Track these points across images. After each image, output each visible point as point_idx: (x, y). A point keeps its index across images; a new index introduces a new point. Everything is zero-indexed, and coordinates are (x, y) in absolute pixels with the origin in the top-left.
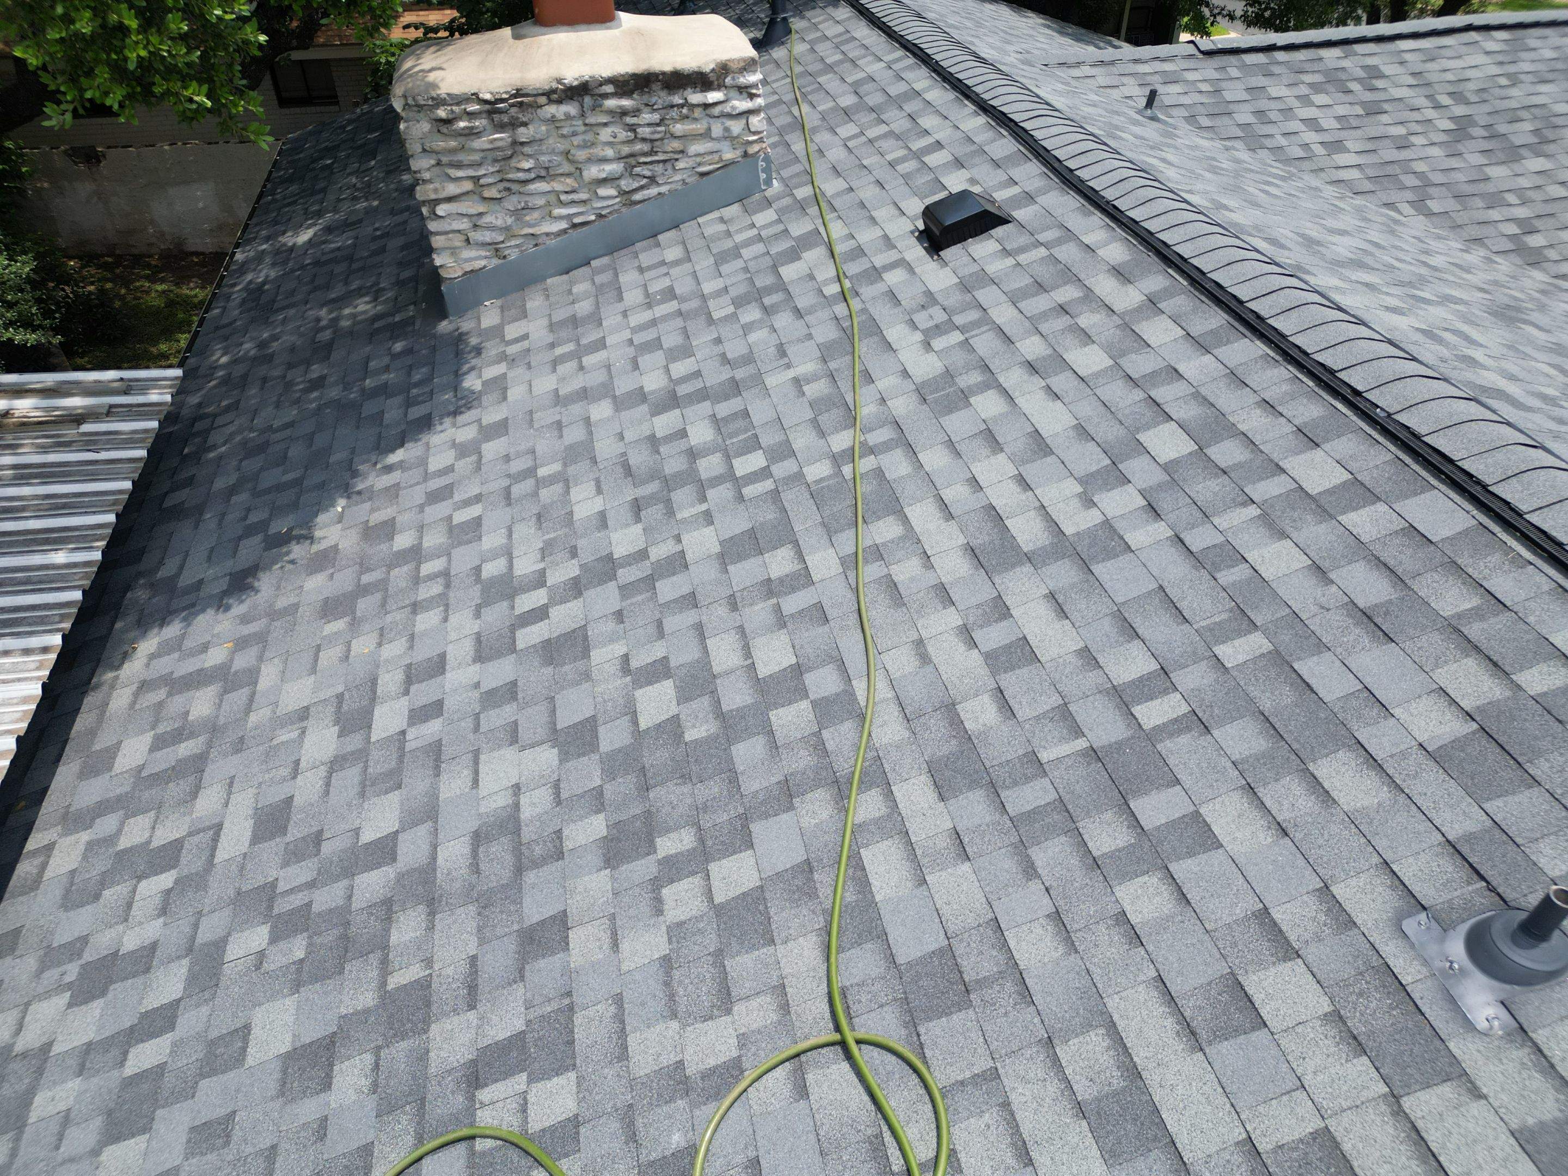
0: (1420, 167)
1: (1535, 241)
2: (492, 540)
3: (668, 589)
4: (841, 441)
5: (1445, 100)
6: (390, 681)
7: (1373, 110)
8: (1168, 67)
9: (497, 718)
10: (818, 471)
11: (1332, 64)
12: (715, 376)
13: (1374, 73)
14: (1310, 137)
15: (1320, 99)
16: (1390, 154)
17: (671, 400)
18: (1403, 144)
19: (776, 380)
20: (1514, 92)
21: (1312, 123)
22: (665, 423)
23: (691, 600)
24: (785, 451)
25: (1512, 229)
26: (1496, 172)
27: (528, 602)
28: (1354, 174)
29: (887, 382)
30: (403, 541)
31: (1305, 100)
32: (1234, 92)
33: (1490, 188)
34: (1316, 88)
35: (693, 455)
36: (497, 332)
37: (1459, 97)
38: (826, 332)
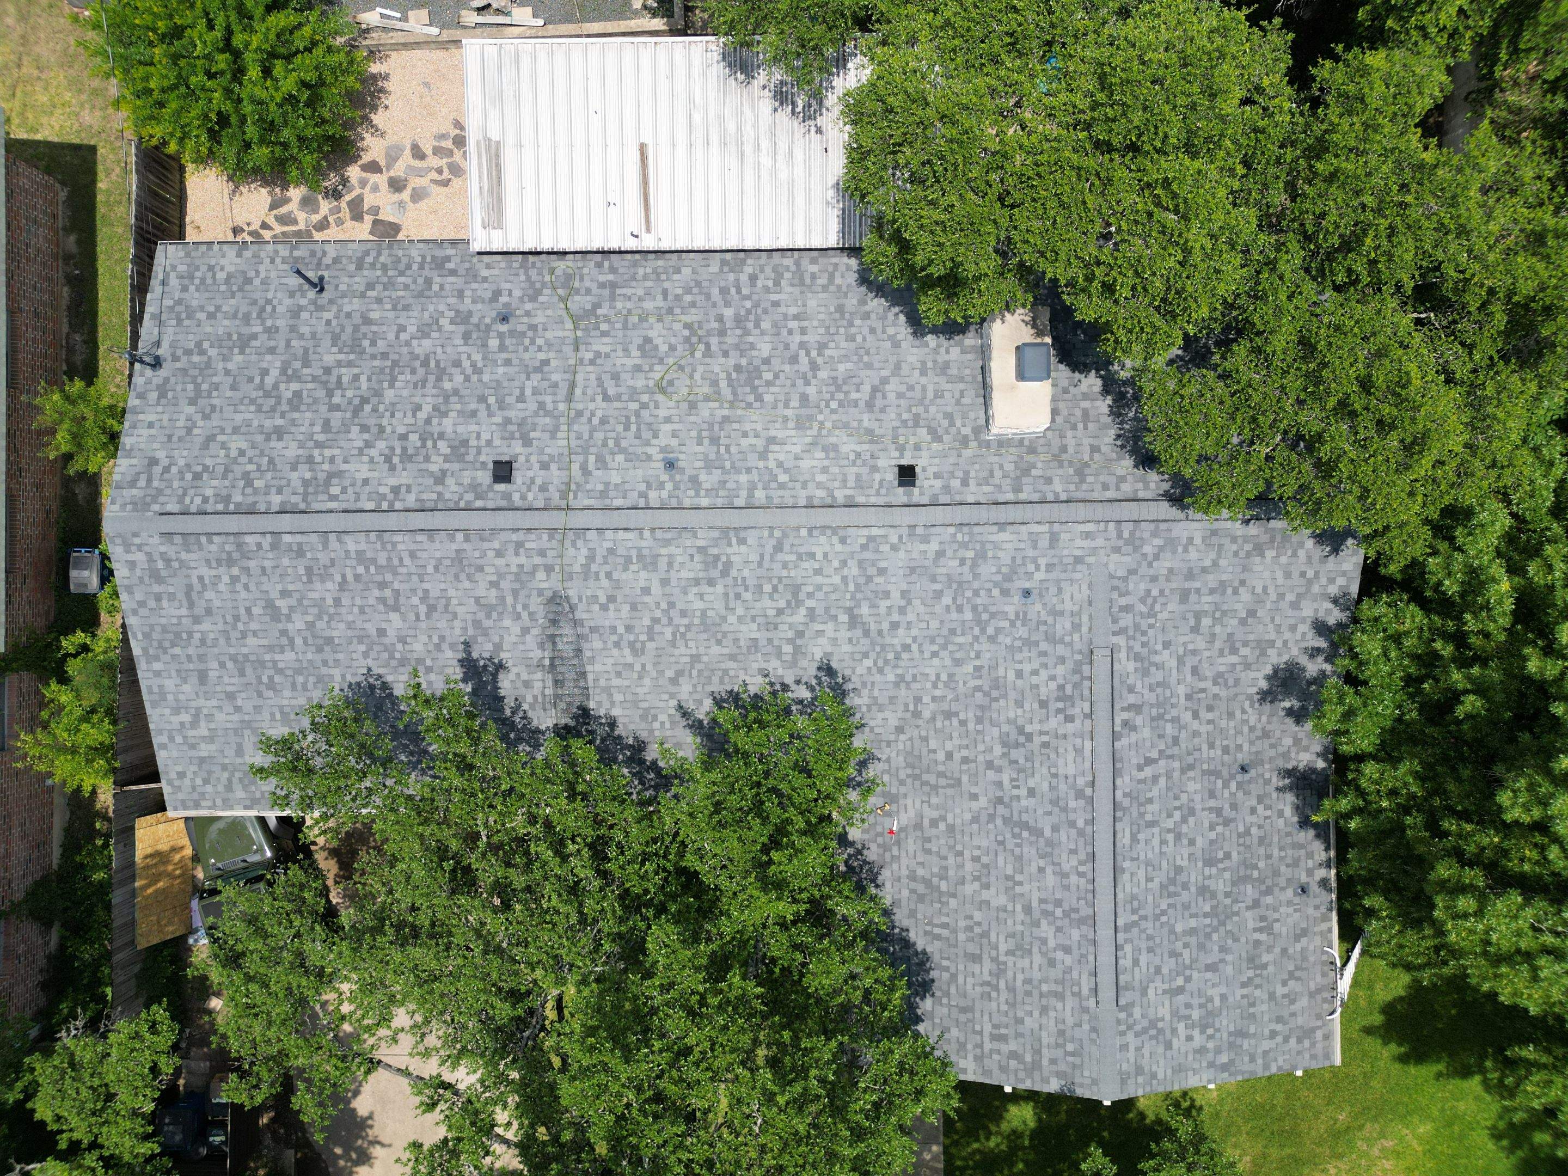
0: (1002, 702)
1: (955, 721)
2: (843, 344)
3: (800, 382)
4: (828, 425)
5: (1045, 738)
6: (805, 324)
7: (1043, 704)
8: (1085, 629)
9: (781, 347)
10: (820, 417)
11: (1078, 702)
12: (879, 402)
13: (1069, 719)
14: (1027, 668)
15: (1053, 685)
16: (1012, 695)
17: (875, 390)
18: (1019, 704)
19: (866, 417)
20: (1044, 770)
21: (1035, 673)
22: (867, 388)
23: (793, 385)
24: (833, 411)
25: (962, 716)
26: (995, 732)
27: (814, 353)
28: (1001, 672)
29: (845, 439)
30: (858, 322)
31: (1053, 678)
32: (1061, 650)
33: (987, 722)
34: (1061, 688)
35: (846, 393)
36: (960, 344)
37: (1045, 745)
38: (878, 432)
